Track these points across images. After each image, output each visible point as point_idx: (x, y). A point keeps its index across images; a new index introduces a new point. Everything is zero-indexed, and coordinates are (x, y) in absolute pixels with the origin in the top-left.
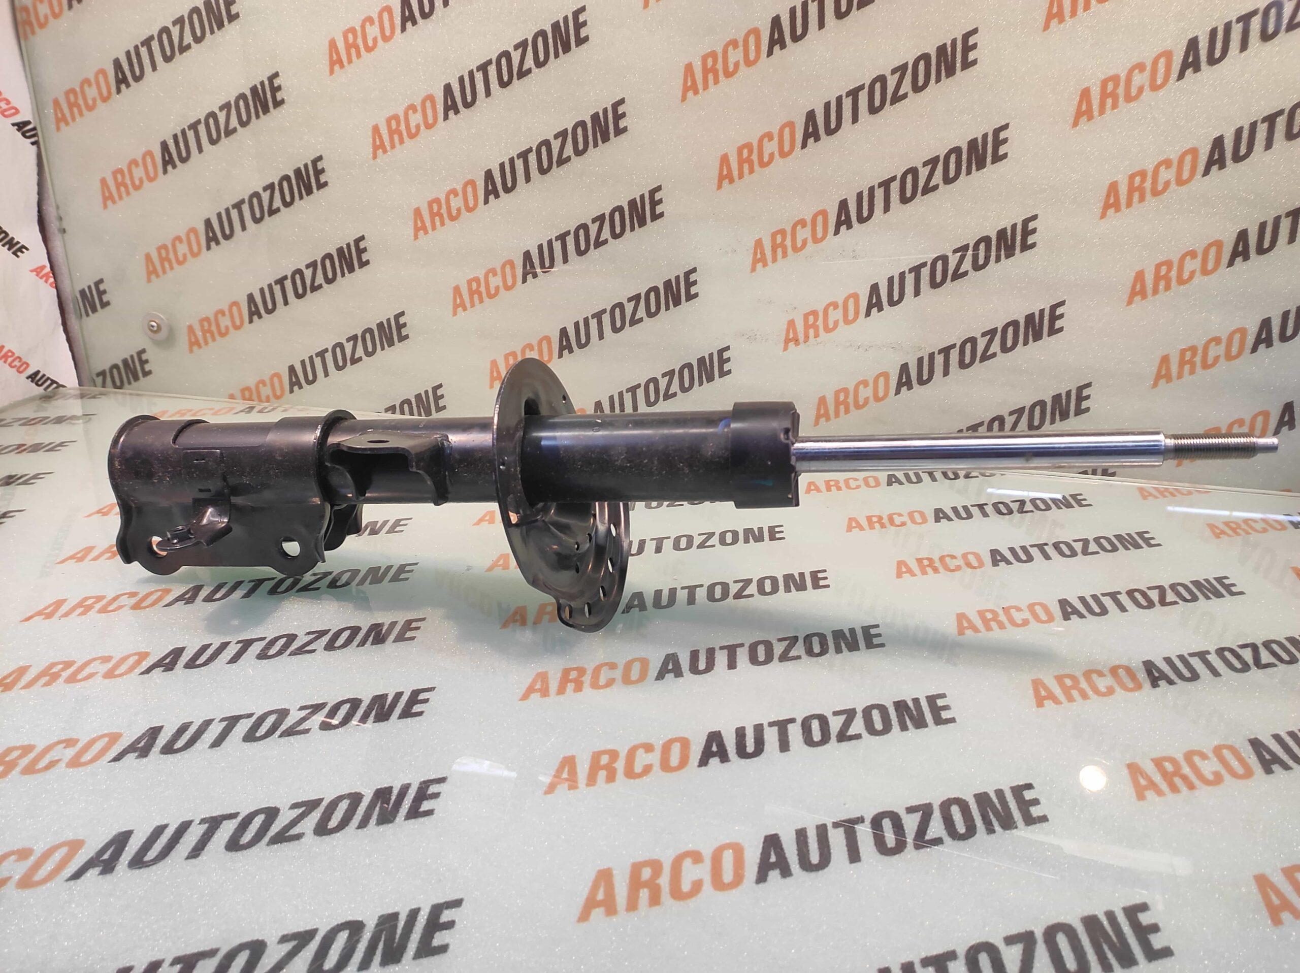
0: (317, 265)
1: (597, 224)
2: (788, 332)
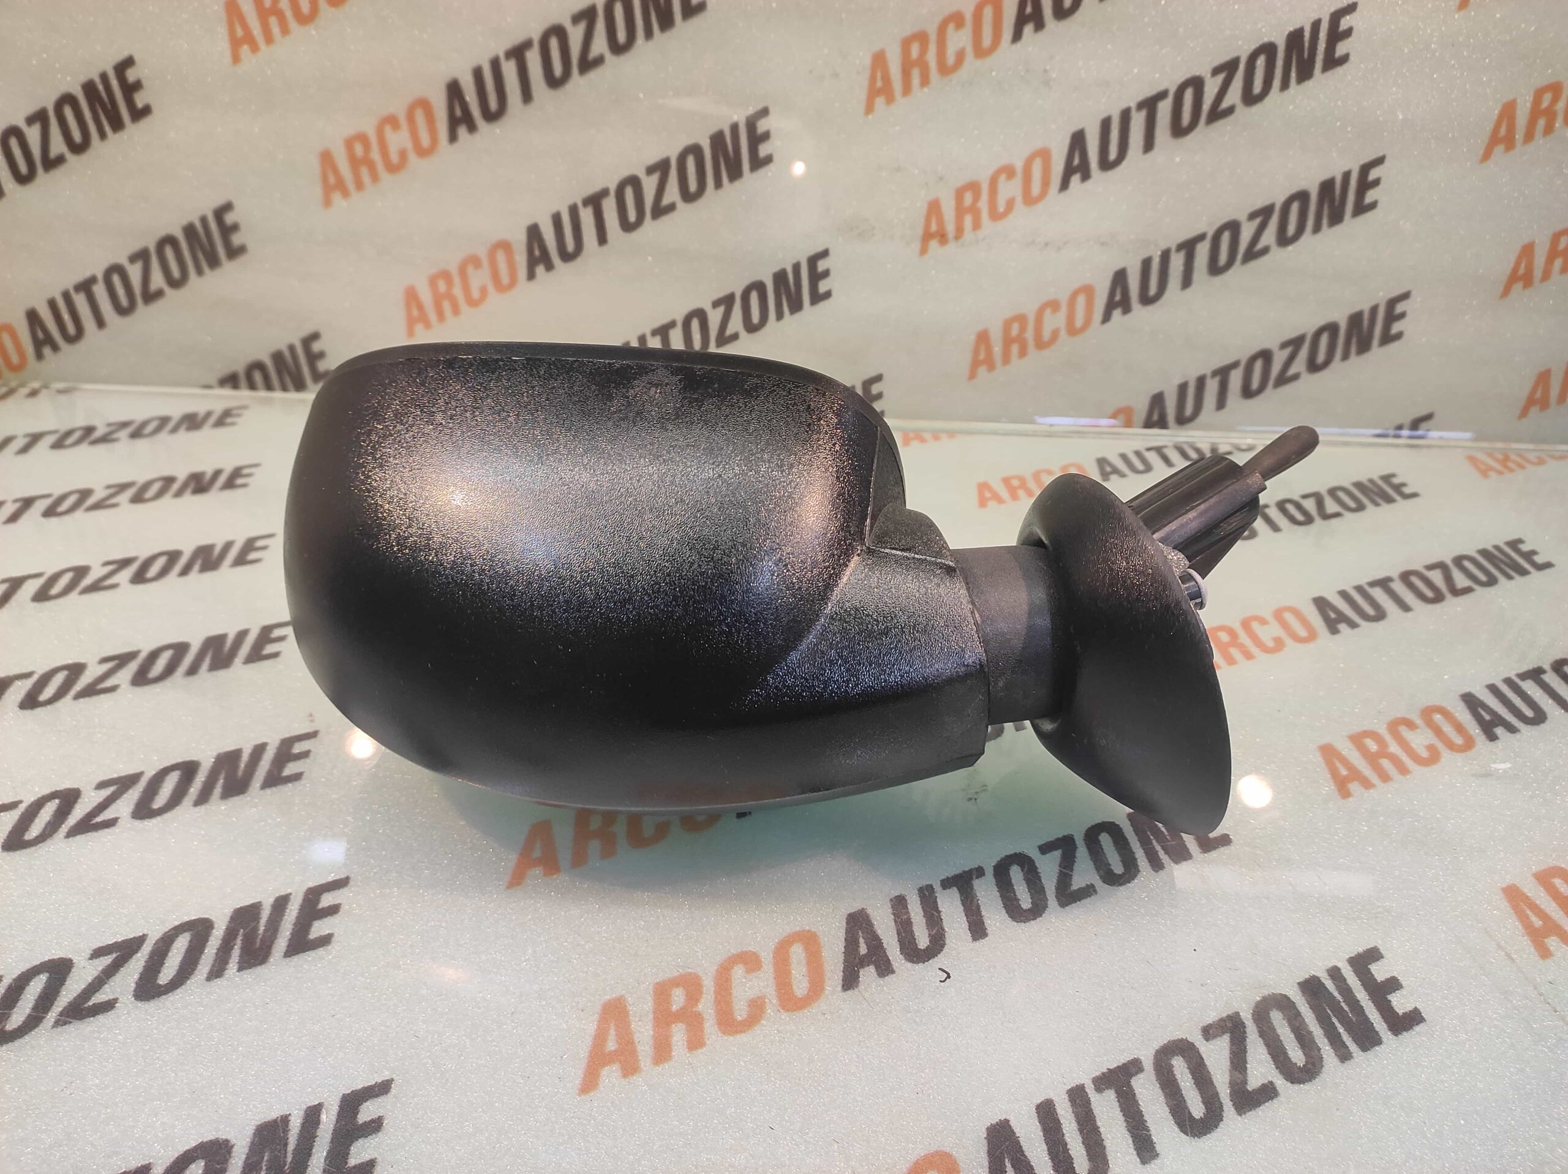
0: (48, 117)
2: (928, 222)
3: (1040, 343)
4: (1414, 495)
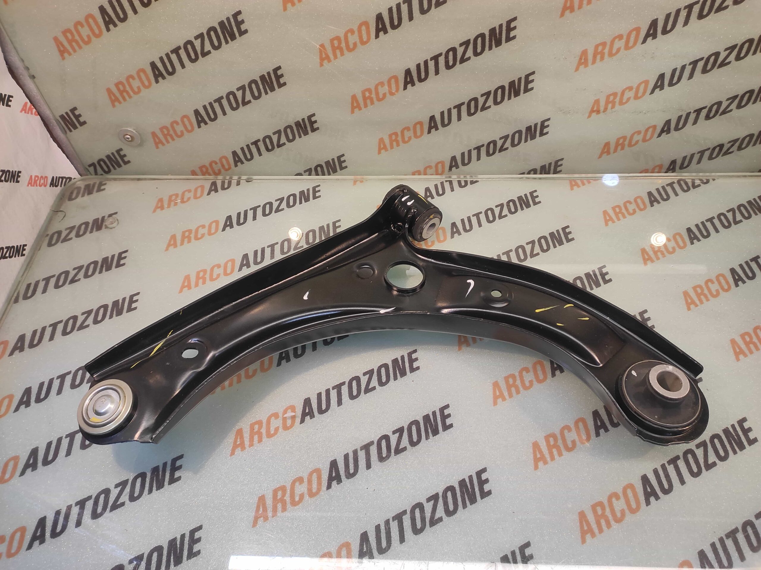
0: (245, 88)
1: (464, 47)
2: (593, 107)
3: (630, 145)
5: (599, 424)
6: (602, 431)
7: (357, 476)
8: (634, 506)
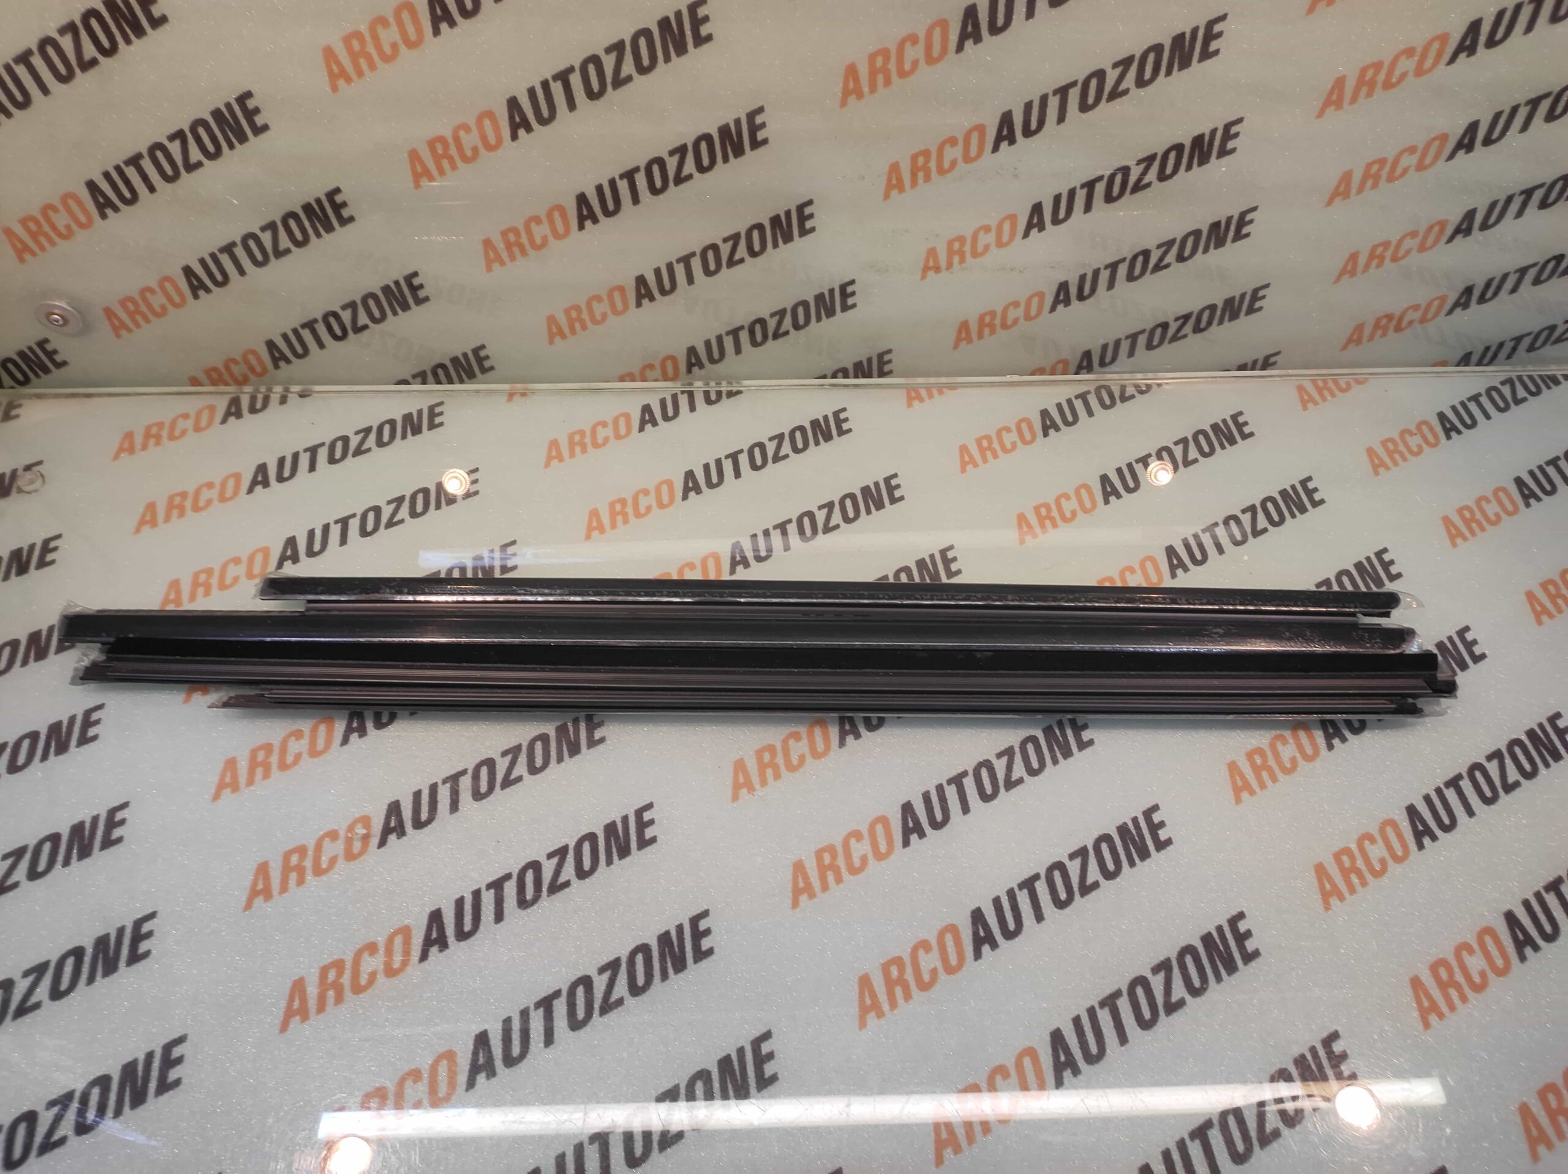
0: (277, 227)
2: (927, 261)
3: (1005, 326)
4: (1251, 434)
5: (911, 825)
6: (914, 838)
7: (477, 935)
8: (953, 961)
